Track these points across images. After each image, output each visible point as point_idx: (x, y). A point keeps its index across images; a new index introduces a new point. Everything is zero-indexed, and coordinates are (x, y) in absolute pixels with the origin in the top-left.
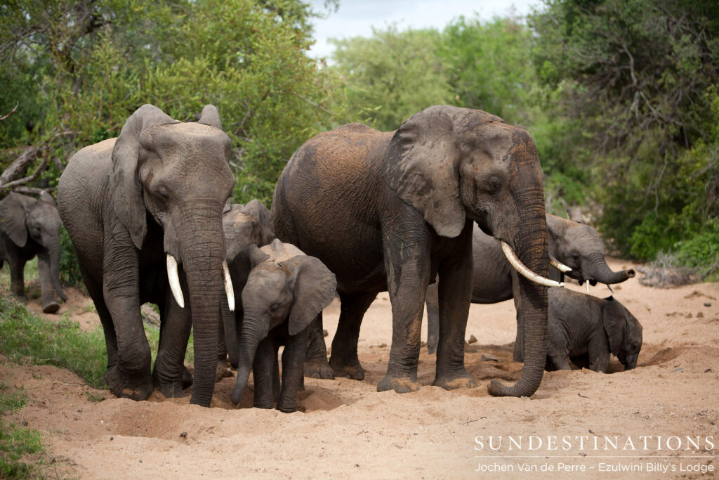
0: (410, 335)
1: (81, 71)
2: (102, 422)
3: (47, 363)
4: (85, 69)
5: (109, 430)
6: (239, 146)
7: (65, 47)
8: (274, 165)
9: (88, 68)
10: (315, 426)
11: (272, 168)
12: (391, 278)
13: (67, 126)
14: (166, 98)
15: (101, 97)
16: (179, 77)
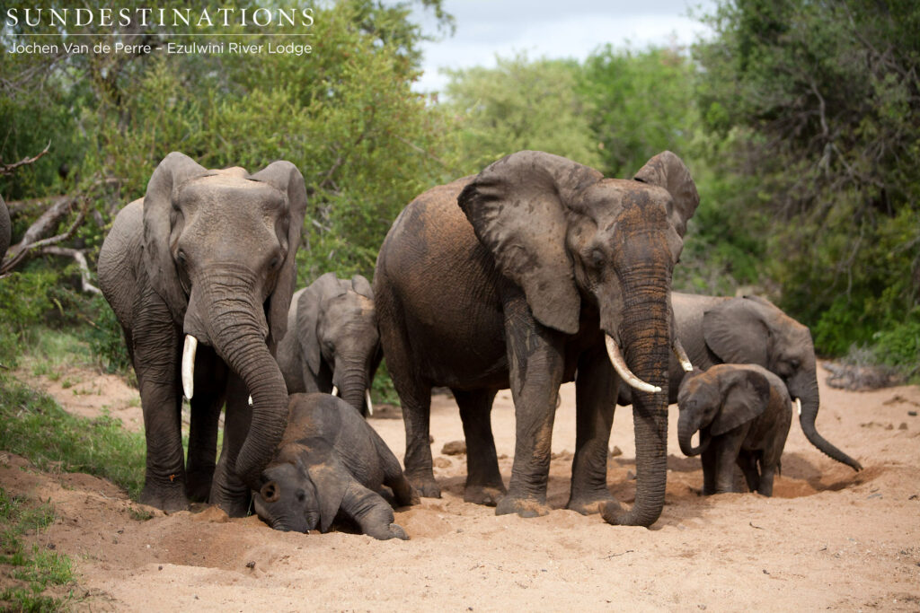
0: (538, 446)
1: (129, 102)
2: (148, 546)
3: (81, 470)
4: (135, 103)
5: (157, 557)
6: (325, 201)
7: (110, 73)
8: (370, 226)
9: (139, 99)
10: (417, 557)
11: (366, 230)
12: (514, 373)
13: (110, 172)
14: (235, 139)
15: (153, 138)
16: (252, 114)
